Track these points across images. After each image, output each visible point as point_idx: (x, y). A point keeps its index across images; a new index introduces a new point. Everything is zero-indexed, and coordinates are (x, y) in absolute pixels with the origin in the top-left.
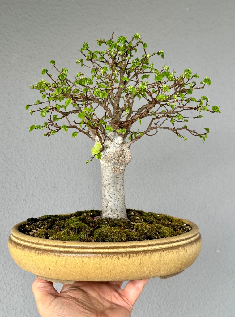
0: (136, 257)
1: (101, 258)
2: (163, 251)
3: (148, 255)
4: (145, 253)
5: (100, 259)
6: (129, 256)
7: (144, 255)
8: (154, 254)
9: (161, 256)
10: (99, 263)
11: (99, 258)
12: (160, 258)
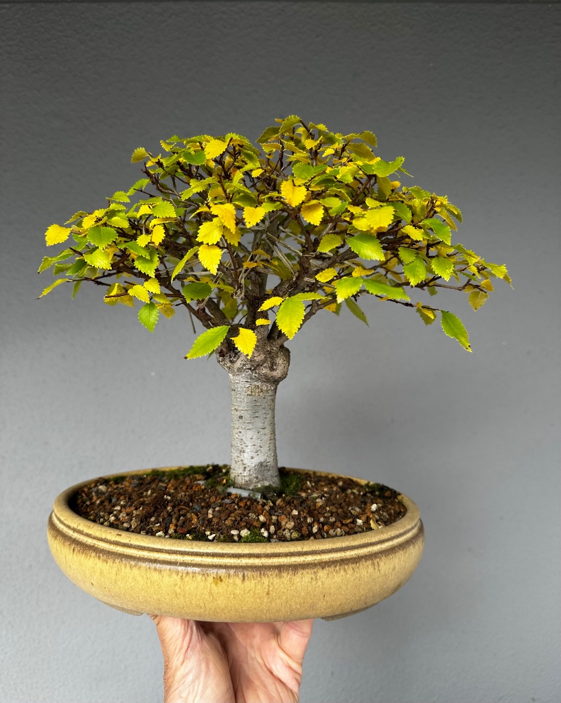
0: (259, 579)
1: (184, 575)
2: (323, 568)
3: (286, 577)
4: (280, 571)
5: (182, 576)
6: (244, 576)
7: (276, 575)
8: (300, 573)
9: (316, 579)
10: (179, 584)
11: (180, 575)
12: (314, 582)
